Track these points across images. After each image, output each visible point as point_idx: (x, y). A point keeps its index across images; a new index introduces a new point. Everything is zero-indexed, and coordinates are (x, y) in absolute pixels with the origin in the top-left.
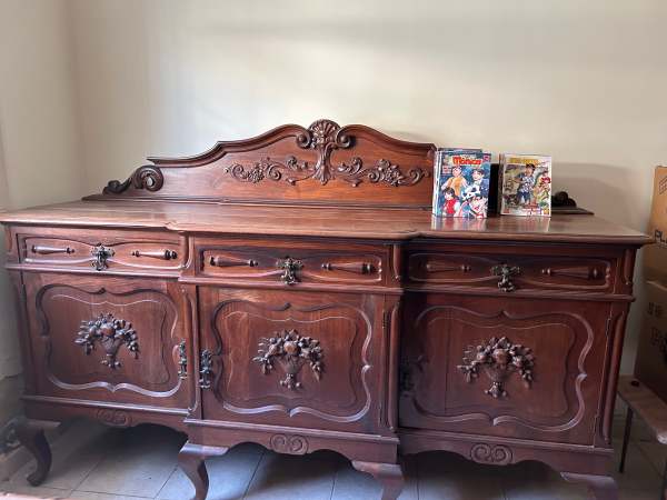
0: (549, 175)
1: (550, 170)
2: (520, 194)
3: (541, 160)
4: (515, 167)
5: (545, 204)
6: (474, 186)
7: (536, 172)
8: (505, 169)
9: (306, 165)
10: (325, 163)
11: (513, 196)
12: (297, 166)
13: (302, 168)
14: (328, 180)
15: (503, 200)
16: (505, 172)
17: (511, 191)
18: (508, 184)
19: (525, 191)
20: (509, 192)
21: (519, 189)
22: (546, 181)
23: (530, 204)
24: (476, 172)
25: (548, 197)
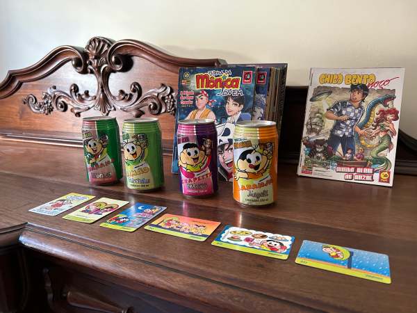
0: (397, 104)
1: (399, 95)
2: (334, 140)
3: (381, 75)
4: (329, 91)
5: (384, 160)
6: (228, 124)
7: (369, 99)
8: (310, 95)
9: (87, 93)
10: (103, 91)
11: (321, 143)
12: (79, 95)
13: (84, 97)
14: (109, 111)
15: (303, 147)
16: (311, 100)
17: (318, 133)
18: (315, 120)
19: (344, 135)
20: (314, 135)
21: (332, 131)
22: (390, 117)
23: (352, 159)
24: (231, 101)
25: (389, 147)
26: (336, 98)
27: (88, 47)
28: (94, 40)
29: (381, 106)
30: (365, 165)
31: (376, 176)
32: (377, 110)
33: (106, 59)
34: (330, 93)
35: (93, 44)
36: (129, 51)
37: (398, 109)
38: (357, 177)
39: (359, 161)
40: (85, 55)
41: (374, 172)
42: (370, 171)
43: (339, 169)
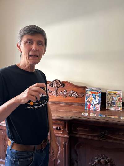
2: (112, 103)
5: (120, 106)
6: (96, 100)
8: (107, 95)
11: (110, 103)
12: (49, 92)
14: (57, 96)
15: (107, 104)
18: (108, 99)
20: (108, 102)
21: (111, 101)
22: (120, 99)
23: (115, 106)
24: (97, 96)
25: (121, 104)
33: (59, 84)
34: (110, 95)
35: (55, 81)
36: (64, 83)
38: (116, 109)
40: (53, 83)
43: (113, 108)
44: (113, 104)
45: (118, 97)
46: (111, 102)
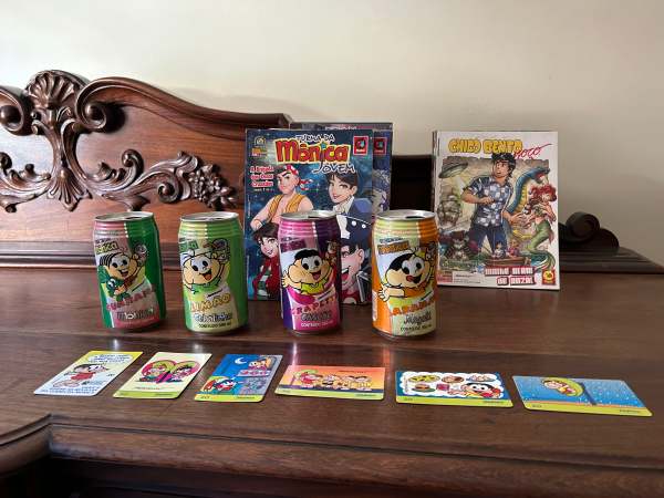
0: (552, 179)
1: (553, 166)
2: (477, 231)
3: (530, 140)
4: (464, 163)
5: (545, 255)
7: (518, 173)
8: (438, 168)
9: (30, 169)
10: (65, 165)
11: (460, 236)
12: (13, 172)
13: (23, 175)
14: (78, 201)
16: (441, 176)
17: (454, 223)
18: (448, 205)
19: (490, 224)
20: (449, 225)
21: (473, 219)
22: (545, 196)
23: (504, 256)
24: (337, 181)
25: (549, 236)
26: (474, 172)
27: (31, 88)
28: (46, 76)
29: (532, 183)
30: (521, 264)
31: (538, 277)
32: (528, 187)
33: (72, 109)
34: (465, 165)
35: (43, 83)
36: (117, 98)
37: (555, 185)
38: (514, 281)
39: (514, 258)
40: (27, 102)
41: (534, 272)
42: (528, 270)
43: (488, 271)
44: (486, 242)
45: (526, 179)
46: (467, 228)
